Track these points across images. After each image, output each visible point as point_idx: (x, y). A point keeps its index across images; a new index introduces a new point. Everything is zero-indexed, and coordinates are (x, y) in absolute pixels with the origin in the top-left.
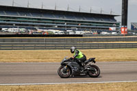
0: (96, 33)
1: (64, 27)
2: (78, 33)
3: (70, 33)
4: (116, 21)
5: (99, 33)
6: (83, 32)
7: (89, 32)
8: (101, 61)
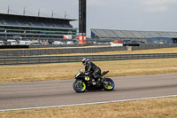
0: (46, 43)
1: (4, 35)
2: (22, 43)
3: (12, 44)
4: (71, 27)
5: (50, 43)
6: (29, 42)
7: (37, 41)
8: (53, 79)
